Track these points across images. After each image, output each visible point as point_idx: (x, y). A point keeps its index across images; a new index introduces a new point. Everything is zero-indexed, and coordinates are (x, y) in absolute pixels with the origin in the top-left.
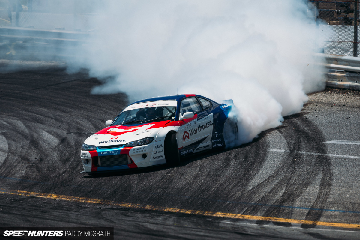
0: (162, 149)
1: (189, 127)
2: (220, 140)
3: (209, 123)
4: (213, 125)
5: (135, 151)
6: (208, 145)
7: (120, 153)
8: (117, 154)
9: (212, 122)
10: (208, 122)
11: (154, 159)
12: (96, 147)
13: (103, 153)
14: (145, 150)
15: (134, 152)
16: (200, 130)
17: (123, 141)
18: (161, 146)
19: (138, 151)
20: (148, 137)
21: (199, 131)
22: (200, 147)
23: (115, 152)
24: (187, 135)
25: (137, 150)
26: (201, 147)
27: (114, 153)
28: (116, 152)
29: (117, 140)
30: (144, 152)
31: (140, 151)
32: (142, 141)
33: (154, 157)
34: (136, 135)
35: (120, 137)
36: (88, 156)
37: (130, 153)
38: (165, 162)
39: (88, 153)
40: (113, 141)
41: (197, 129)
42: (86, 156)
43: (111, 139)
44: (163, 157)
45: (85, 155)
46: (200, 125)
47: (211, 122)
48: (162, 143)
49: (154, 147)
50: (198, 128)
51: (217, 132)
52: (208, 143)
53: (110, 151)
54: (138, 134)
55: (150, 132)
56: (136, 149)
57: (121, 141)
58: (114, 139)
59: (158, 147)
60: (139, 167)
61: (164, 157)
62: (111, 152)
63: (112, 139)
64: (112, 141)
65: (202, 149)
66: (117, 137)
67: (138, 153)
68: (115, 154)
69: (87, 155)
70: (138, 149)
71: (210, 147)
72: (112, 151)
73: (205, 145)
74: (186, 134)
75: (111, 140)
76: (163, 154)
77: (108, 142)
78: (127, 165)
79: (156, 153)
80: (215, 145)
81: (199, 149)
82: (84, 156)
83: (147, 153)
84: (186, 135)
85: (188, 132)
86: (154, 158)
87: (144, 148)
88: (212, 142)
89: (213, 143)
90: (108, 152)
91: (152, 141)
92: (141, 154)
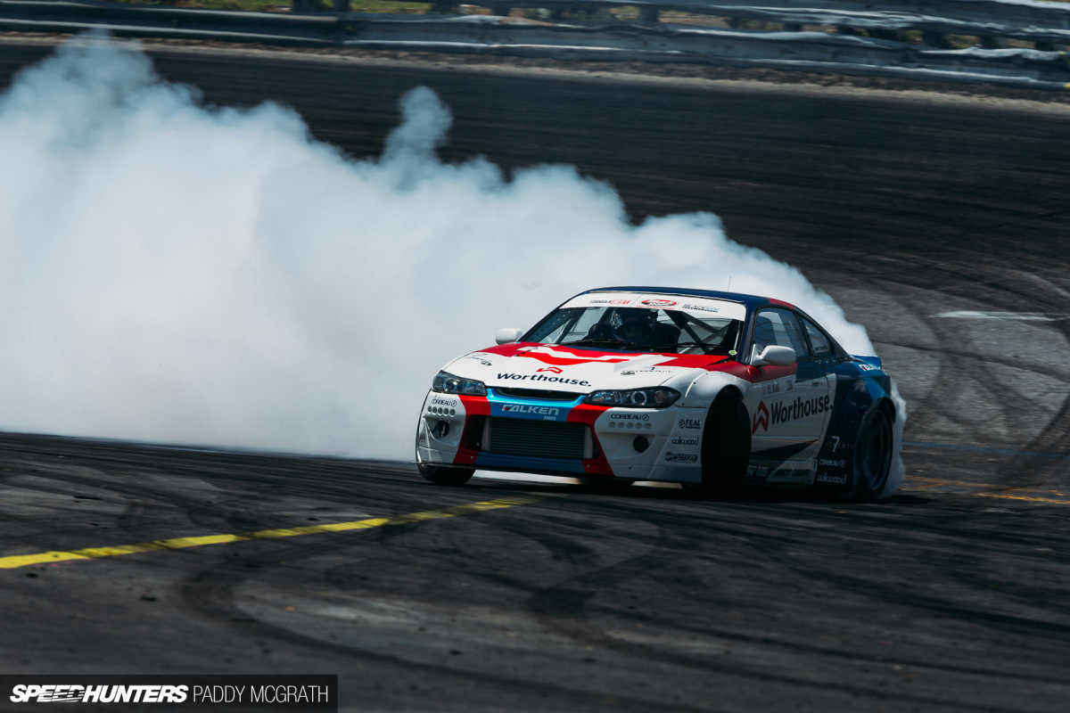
0: (697, 434)
1: (773, 394)
2: (843, 463)
3: (822, 402)
4: (830, 411)
5: (617, 421)
6: (807, 472)
7: (564, 419)
8: (555, 419)
9: (832, 402)
10: (821, 398)
11: (670, 459)
12: (487, 387)
13: (507, 409)
14: (649, 425)
15: (613, 424)
16: (796, 414)
17: (581, 383)
18: (696, 425)
19: (626, 421)
20: (663, 385)
21: (795, 418)
22: (786, 470)
23: (550, 413)
24: (764, 417)
25: (622, 420)
26: (790, 470)
27: (547, 415)
28: (554, 412)
29: (559, 376)
30: (642, 431)
31: (630, 425)
32: (642, 395)
33: (669, 453)
34: (624, 374)
35: (568, 371)
36: (453, 412)
37: (601, 424)
38: (698, 479)
39: (455, 402)
40: (546, 378)
41: (790, 408)
42: (446, 411)
43: (540, 370)
44: (695, 461)
45: (444, 407)
46: (799, 398)
47: (828, 402)
48: (701, 416)
49: (677, 421)
50: (795, 405)
51: (838, 438)
52: (808, 464)
53: (533, 407)
54: (629, 373)
55: (670, 375)
56: (621, 416)
57: (575, 382)
58: (550, 374)
59: (688, 425)
60: (616, 474)
61: (698, 464)
62: (537, 410)
63: (541, 373)
64: (541, 376)
65: (790, 478)
66: (561, 371)
67: (625, 429)
68: (549, 418)
69: (450, 408)
70: (629, 416)
71: (811, 480)
72: (540, 407)
73: (801, 468)
74: (762, 411)
75: (539, 374)
76: (696, 450)
77: (528, 379)
78: (581, 461)
79: (680, 442)
80: (825, 478)
81: (782, 472)
82: (440, 410)
83: (653, 436)
84: (761, 417)
85: (768, 407)
86: (670, 456)
87: (646, 416)
88: (819, 465)
89: (822, 469)
90: (526, 407)
91: (672, 404)
92: (633, 435)
